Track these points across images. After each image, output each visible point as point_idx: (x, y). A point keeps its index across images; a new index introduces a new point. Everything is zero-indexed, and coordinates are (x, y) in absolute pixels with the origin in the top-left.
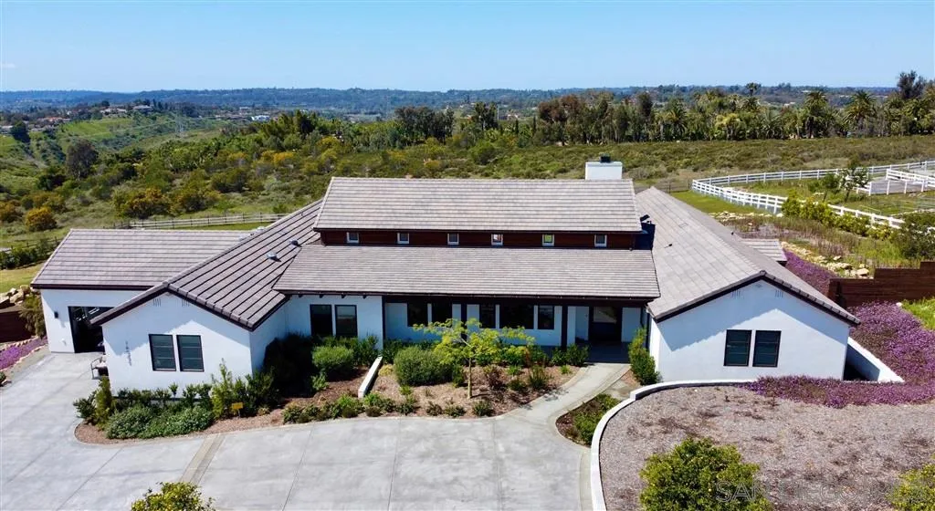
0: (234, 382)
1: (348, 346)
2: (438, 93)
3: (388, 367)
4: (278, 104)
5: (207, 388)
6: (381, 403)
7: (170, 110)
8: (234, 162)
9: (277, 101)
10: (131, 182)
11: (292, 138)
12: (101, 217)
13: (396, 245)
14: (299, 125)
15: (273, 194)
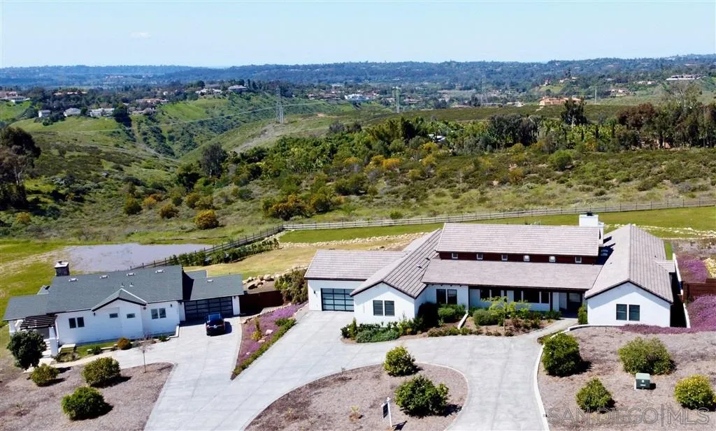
0: (408, 321)
1: (453, 308)
2: (537, 64)
3: (470, 318)
4: (370, 79)
5: (396, 323)
6: (467, 331)
7: (264, 90)
8: (350, 166)
9: (369, 76)
10: (259, 181)
11: (397, 142)
12: (246, 216)
13: (476, 260)
14: (403, 129)
15: (385, 198)
